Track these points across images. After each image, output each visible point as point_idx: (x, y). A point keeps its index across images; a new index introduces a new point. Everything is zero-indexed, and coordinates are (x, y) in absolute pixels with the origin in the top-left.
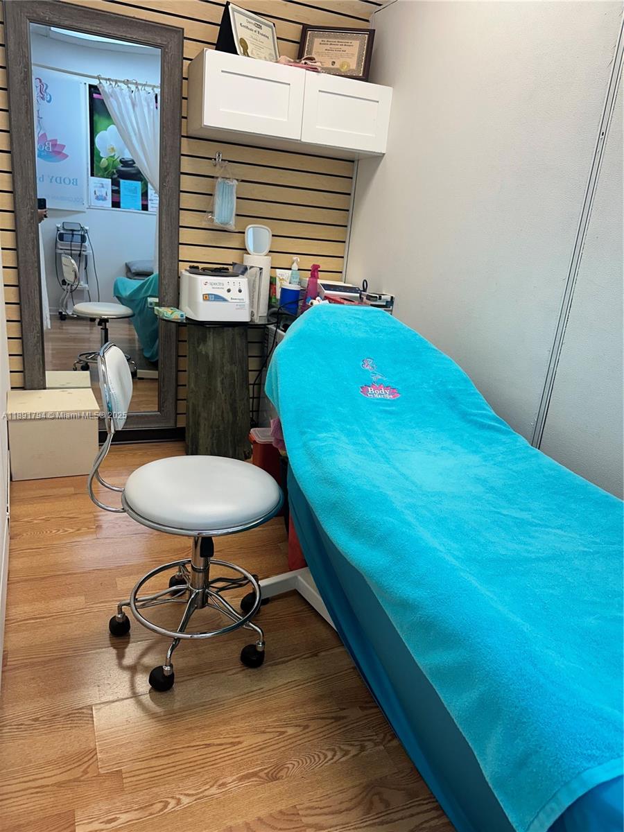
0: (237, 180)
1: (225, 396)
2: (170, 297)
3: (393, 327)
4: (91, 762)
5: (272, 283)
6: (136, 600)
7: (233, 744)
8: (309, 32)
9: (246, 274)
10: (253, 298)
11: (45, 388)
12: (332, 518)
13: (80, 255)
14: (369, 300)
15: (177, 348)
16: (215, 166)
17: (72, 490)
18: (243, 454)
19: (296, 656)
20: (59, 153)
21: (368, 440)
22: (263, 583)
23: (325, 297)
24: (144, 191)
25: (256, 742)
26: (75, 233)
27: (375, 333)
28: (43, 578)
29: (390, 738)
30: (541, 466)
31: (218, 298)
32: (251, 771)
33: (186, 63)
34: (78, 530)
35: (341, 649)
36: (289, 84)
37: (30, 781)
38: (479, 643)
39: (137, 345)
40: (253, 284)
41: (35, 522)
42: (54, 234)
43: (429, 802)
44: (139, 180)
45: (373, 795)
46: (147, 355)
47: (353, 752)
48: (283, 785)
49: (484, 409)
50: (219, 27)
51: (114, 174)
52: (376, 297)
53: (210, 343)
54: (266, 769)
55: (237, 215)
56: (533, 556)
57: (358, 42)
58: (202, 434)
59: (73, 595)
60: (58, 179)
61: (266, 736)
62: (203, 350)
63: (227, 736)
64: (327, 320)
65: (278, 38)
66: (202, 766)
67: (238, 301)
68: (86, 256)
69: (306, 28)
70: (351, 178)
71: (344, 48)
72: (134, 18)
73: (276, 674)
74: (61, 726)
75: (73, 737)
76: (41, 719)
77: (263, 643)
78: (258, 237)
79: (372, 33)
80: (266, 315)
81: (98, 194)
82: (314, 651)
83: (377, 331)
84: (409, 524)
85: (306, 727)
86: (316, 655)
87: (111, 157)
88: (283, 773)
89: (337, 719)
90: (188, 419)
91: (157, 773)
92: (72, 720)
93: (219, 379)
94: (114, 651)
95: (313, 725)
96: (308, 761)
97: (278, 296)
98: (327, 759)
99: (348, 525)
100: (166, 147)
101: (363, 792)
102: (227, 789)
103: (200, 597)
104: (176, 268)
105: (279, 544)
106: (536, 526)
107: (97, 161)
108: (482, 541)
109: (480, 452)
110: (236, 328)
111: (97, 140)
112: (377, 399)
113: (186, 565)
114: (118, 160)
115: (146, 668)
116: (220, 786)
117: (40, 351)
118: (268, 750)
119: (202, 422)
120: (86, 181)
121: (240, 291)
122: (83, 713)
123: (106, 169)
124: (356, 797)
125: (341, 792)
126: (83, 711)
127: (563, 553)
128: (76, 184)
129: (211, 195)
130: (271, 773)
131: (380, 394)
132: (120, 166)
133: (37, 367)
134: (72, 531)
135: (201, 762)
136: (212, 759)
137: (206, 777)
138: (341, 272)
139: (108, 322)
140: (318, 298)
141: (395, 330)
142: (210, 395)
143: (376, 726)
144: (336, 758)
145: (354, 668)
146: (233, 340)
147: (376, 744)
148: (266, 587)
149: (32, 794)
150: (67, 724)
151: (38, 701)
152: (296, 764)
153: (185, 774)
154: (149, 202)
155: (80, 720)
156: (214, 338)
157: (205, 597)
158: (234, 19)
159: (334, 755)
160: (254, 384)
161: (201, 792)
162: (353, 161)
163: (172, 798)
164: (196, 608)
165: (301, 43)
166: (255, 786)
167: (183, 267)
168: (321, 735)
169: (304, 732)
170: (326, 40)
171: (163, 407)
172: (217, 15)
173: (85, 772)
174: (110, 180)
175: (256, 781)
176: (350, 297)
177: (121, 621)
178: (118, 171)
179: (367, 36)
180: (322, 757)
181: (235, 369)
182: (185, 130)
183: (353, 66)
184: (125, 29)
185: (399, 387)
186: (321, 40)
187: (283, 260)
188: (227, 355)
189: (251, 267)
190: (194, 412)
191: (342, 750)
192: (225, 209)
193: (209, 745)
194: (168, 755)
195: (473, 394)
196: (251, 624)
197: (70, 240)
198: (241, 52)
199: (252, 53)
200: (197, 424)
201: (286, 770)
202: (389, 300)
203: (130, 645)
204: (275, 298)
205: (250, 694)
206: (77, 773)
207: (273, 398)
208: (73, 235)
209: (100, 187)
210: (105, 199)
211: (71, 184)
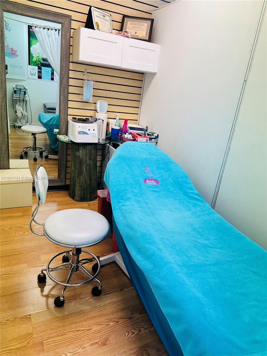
0: (93, 81)
1: (87, 173)
2: (63, 130)
3: (157, 153)
4: (31, 339)
5: (108, 125)
6: (49, 268)
7: (88, 330)
8: (126, 19)
9: (96, 122)
10: (99, 132)
11: (9, 169)
12: (130, 243)
13: (23, 100)
14: (148, 135)
15: (66, 151)
16: (84, 75)
17: (21, 214)
18: (94, 197)
19: (114, 290)
20: (14, 54)
21: (146, 205)
22: (101, 259)
23: (130, 133)
24: (52, 72)
25: (97, 329)
26: (21, 90)
27: (150, 155)
28: (9, 256)
29: (151, 326)
30: (214, 218)
31: (85, 133)
32: (95, 342)
33: (72, 30)
34: (24, 233)
35: (133, 287)
36: (117, 43)
37: (6, 347)
38: (184, 307)
39: (48, 142)
40: (100, 127)
41: (6, 229)
42: (12, 91)
43: (165, 354)
44: (50, 67)
45: (143, 351)
46: (53, 147)
47: (136, 333)
48: (108, 347)
49: (194, 190)
50: (87, 15)
51: (39, 64)
52: (151, 135)
53: (81, 151)
54: (101, 341)
55: (93, 96)
56: (208, 263)
57: (147, 24)
58: (77, 189)
59: (22, 263)
60: (14, 66)
61: (101, 326)
62: (78, 154)
63: (86, 326)
64: (130, 149)
65: (112, 20)
66: (76, 340)
67: (93, 134)
68: (26, 100)
69: (125, 16)
70: (142, 81)
71: (140, 26)
72: (50, 11)
73: (106, 299)
74: (18, 323)
75: (23, 328)
76: (10, 320)
77: (101, 287)
78: (102, 105)
79: (152, 20)
80: (105, 138)
81: (32, 72)
82: (121, 288)
83: (151, 154)
84: (160, 250)
85: (118, 322)
86: (122, 290)
87: (38, 57)
88: (108, 342)
89: (130, 318)
90: (70, 182)
91: (58, 343)
92: (22, 320)
93: (84, 167)
94: (39, 289)
95: (121, 321)
96: (118, 337)
97: (110, 131)
98: (126, 336)
99: (136, 247)
100: (63, 67)
101: (139, 350)
102: (85, 349)
103: (75, 267)
104: (67, 118)
105: (108, 240)
106: (210, 248)
107: (31, 58)
108: (189, 256)
109: (191, 210)
110: (92, 145)
111: (31, 49)
112: (150, 185)
113: (70, 252)
114: (41, 58)
115: (53, 296)
116: (83, 348)
117: (7, 153)
118: (101, 332)
119: (77, 184)
120: (26, 68)
121: (94, 130)
122: (27, 317)
123: (35, 62)
124: (137, 352)
125: (131, 350)
126: (27, 316)
127: (220, 261)
128: (22, 68)
129: (82, 87)
130: (103, 342)
131: (151, 183)
132: (42, 61)
133: (6, 160)
134: (21, 233)
135: (75, 338)
136: (79, 337)
137: (77, 344)
138: (137, 120)
139: (36, 134)
140: (127, 134)
141: (158, 154)
142: (80, 173)
143: (145, 321)
144: (129, 335)
145: (137, 296)
146: (91, 150)
147: (145, 329)
148: (102, 261)
149: (7, 353)
150: (21, 322)
151: (8, 312)
152: (113, 338)
153: (68, 343)
154: (54, 77)
155: (26, 320)
156: (82, 150)
157: (77, 267)
158: (93, 14)
159: (128, 334)
160: (99, 167)
161: (76, 351)
162: (143, 74)
163: (64, 354)
164: (74, 272)
165: (122, 23)
166: (97, 348)
167: (70, 118)
168: (123, 325)
169: (117, 324)
170: (133, 22)
171: (60, 176)
172: (86, 10)
173: (28, 343)
174: (37, 67)
175: (97, 346)
176: (140, 133)
177: (43, 276)
178: (41, 63)
179: (150, 21)
180: (124, 335)
181: (91, 162)
182: (71, 59)
183: (144, 35)
184: (45, 15)
185: (159, 180)
186: (131, 22)
187: (112, 115)
188: (88, 157)
189: (99, 119)
190: (74, 179)
191: (132, 332)
192: (88, 94)
193: (78, 331)
194: (62, 335)
195: (189, 183)
196: (96, 279)
197: (19, 94)
198: (96, 28)
199: (101, 29)
200: (75, 185)
201: (109, 341)
202: (157, 136)
203: (46, 286)
204: (109, 131)
205: (96, 308)
206: (25, 344)
207: (107, 183)
208: (20, 91)
209: (33, 70)
210: (35, 75)
211: (20, 68)
